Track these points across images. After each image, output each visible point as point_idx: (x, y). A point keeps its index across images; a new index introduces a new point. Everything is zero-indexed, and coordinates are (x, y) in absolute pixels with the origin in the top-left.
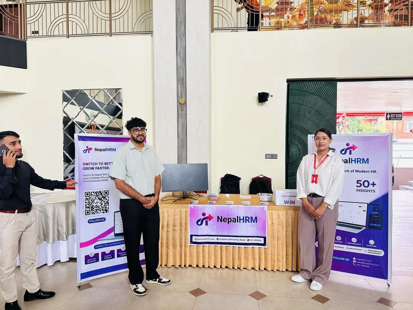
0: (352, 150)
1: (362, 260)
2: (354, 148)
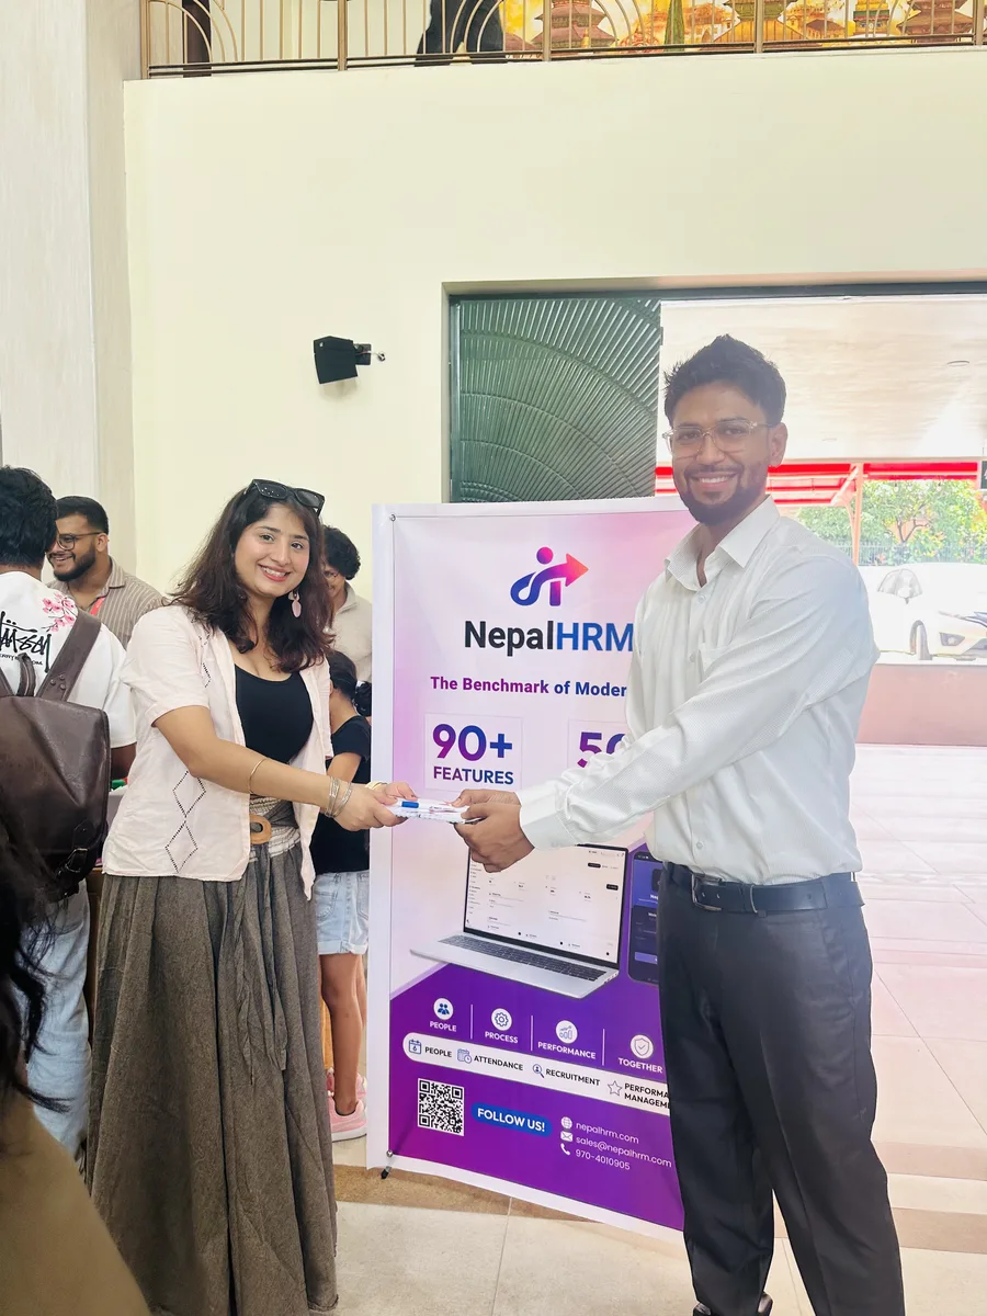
0: (563, 580)
1: (599, 1130)
2: (570, 571)
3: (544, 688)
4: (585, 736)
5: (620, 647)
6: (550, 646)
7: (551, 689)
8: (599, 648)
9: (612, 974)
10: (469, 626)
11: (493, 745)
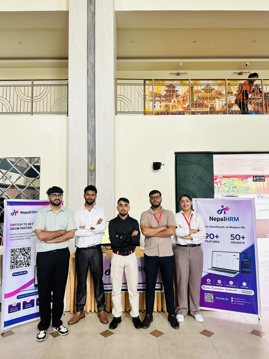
0: (226, 210)
1: (238, 299)
2: (227, 209)
3: (224, 227)
4: (232, 235)
5: (236, 221)
6: (224, 221)
7: (225, 227)
8: (233, 221)
9: (238, 273)
10: (210, 217)
11: (215, 237)
